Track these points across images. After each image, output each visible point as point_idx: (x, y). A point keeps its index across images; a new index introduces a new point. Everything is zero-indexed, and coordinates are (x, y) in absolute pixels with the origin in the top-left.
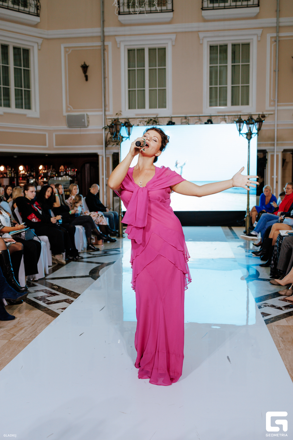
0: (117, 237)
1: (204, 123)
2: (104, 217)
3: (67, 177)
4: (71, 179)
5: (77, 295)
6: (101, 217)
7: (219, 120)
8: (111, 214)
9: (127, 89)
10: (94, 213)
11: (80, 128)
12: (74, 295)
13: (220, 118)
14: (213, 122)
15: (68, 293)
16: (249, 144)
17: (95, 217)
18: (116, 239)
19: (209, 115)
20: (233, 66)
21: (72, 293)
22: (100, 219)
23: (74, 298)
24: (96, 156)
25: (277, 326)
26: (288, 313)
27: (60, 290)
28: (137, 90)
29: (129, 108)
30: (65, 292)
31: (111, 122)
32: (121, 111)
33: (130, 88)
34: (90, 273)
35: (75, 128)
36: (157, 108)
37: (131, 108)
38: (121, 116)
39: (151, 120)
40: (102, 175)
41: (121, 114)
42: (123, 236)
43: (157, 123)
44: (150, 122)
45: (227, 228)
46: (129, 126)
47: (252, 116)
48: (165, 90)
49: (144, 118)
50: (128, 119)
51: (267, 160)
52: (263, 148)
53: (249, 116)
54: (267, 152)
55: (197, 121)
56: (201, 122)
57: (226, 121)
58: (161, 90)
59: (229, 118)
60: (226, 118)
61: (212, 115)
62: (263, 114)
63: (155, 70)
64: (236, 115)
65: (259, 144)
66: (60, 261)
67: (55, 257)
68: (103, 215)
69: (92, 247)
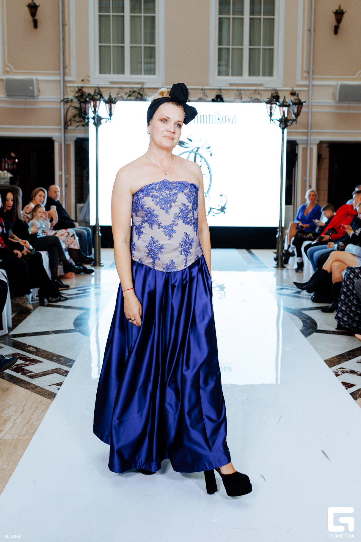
1: (211, 100)
3: (5, 172)
4: (12, 176)
5: (71, 362)
6: (72, 236)
7: (232, 95)
8: (83, 232)
9: (97, 44)
10: (61, 231)
11: (26, 99)
12: (65, 362)
13: (234, 94)
14: (224, 99)
15: (55, 359)
16: (284, 135)
17: (63, 237)
18: (93, 269)
19: (218, 88)
21: (61, 358)
23: (68, 366)
24: (49, 142)
27: (40, 353)
28: (113, 46)
29: (100, 73)
30: (49, 356)
31: (73, 92)
32: (89, 76)
33: (102, 43)
34: (76, 325)
35: (18, 98)
36: (141, 74)
37: (104, 73)
38: (88, 84)
39: (134, 92)
40: (59, 171)
41: (88, 80)
42: (101, 264)
43: (143, 97)
44: (132, 94)
45: (244, 251)
46: (111, 102)
47: (278, 92)
48: (154, 48)
49: (123, 88)
50: (99, 89)
51: (297, 155)
52: (293, 138)
53: (274, 92)
54: (297, 145)
55: (201, 96)
56: (206, 97)
57: (242, 98)
58: (147, 47)
59: (245, 93)
60: (242, 94)
61: (222, 88)
62: (293, 90)
63: (139, 19)
64: (256, 90)
65: (287, 133)
66: (25, 305)
67: (15, 300)
68: (75, 234)
69: (60, 283)
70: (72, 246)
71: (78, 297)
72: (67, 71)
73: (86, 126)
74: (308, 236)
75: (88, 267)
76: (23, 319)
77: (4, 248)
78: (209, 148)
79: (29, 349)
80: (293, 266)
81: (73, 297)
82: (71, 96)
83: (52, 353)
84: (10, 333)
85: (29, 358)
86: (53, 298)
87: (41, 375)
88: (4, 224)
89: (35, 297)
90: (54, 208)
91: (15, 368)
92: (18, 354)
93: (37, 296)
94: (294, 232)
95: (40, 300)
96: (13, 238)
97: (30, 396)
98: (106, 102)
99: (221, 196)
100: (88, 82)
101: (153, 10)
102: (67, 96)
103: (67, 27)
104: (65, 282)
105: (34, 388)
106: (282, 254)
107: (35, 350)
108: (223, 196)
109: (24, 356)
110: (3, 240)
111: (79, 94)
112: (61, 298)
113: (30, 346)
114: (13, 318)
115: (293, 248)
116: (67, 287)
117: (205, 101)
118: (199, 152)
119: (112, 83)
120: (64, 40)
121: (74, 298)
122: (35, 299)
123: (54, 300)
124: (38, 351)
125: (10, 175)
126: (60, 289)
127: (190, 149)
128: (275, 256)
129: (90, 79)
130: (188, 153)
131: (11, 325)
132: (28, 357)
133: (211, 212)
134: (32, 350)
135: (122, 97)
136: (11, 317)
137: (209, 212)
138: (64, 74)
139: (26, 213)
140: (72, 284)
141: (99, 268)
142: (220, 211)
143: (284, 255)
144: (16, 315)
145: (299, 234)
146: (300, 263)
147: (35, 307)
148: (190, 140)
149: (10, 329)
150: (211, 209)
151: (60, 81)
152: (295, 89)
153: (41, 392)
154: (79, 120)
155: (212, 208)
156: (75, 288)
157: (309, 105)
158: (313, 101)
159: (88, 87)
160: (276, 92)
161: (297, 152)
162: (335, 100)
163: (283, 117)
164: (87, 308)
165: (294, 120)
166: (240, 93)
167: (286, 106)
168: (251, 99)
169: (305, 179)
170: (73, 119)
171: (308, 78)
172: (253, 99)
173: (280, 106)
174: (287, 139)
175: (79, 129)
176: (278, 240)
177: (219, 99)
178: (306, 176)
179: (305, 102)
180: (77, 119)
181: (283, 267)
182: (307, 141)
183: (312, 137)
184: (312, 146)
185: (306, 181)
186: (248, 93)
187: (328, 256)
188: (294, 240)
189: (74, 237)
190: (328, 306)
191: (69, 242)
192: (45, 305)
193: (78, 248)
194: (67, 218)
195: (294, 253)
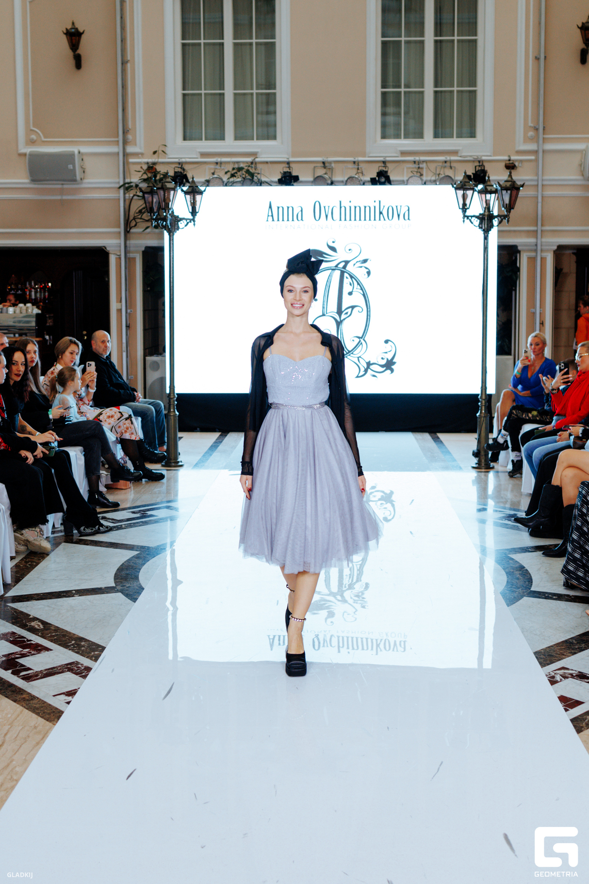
0: (163, 466)
1: (369, 180)
3: (29, 305)
4: (40, 312)
5: (97, 651)
6: (126, 419)
7: (405, 170)
8: (150, 409)
9: (180, 92)
10: (111, 410)
11: (62, 184)
13: (408, 168)
14: (391, 178)
15: (72, 645)
16: (487, 243)
17: (113, 419)
18: (164, 472)
19: (382, 159)
20: (438, 45)
21: (83, 643)
22: (125, 424)
27: (50, 633)
28: (205, 94)
29: (184, 139)
30: (64, 638)
31: (139, 171)
32: (165, 146)
33: (188, 89)
34: (118, 578)
35: (48, 184)
36: (252, 139)
37: (191, 139)
38: (165, 158)
39: (240, 169)
40: (117, 301)
42: (178, 462)
43: (255, 178)
44: (236, 173)
45: (427, 436)
46: (194, 191)
47: (485, 164)
48: (275, 94)
49: (221, 163)
50: (182, 166)
51: (518, 270)
52: (510, 241)
53: (478, 164)
54: (519, 252)
55: (353, 173)
56: (360, 175)
57: (421, 175)
58: (262, 94)
59: (428, 168)
60: (422, 168)
61: (388, 159)
62: (509, 160)
63: (248, 47)
64: (446, 162)
65: (500, 232)
66: (37, 543)
67: (22, 534)
68: (133, 415)
69: (102, 500)
70: (127, 436)
71: (130, 526)
72: (130, 137)
74: (530, 415)
75: (155, 468)
76: (33, 567)
78: (365, 261)
79: (33, 624)
80: (506, 467)
81: (121, 525)
82: (135, 179)
83: (71, 633)
84: (7, 593)
85: (30, 642)
86: (87, 528)
87: (45, 674)
89: (59, 526)
90: (92, 366)
92: (13, 633)
93: (61, 524)
94: (509, 405)
95: (65, 530)
97: (18, 716)
98: (187, 193)
99: (387, 342)
100: (163, 153)
101: (272, 34)
102: (130, 178)
103: (129, 65)
104: (111, 498)
105: (27, 700)
106: (486, 445)
107: (42, 626)
108: (389, 342)
109: (23, 637)
111: (150, 175)
112: (101, 528)
113: (35, 619)
115: (505, 435)
116: (115, 506)
117: (359, 182)
118: (348, 268)
119: (203, 155)
120: (124, 87)
121: (123, 526)
122: (59, 529)
123: (88, 531)
124: (46, 629)
125: (36, 311)
127: (333, 264)
128: (475, 447)
129: (167, 150)
130: (330, 271)
131: (9, 580)
132: (28, 640)
133: (369, 370)
134: (37, 626)
135: (221, 179)
137: (366, 371)
138: (125, 142)
140: (126, 500)
141: (175, 470)
142: (385, 368)
143: (490, 447)
144: (22, 560)
145: (514, 412)
146: (517, 461)
147: (56, 544)
150: (369, 364)
151: (118, 154)
152: (514, 158)
153: (38, 709)
155: (371, 362)
156: (130, 508)
157: (537, 185)
158: (545, 177)
159: (163, 163)
160: (481, 164)
161: (518, 265)
162: (583, 175)
163: (485, 211)
164: (143, 547)
165: (505, 217)
166: (419, 168)
167: (491, 192)
168: (437, 177)
169: (533, 310)
170: (140, 217)
171: (535, 139)
172: (441, 176)
173: (480, 192)
174: (498, 242)
175: (149, 233)
176: (480, 421)
177: (382, 178)
178: (534, 307)
179: (522, 186)
180: (146, 216)
181: (488, 468)
182: (536, 245)
183: (544, 240)
184: (544, 254)
185: (534, 314)
186: (432, 166)
187: (556, 457)
188: (506, 421)
189: (131, 420)
190: (556, 545)
191: (122, 428)
192: (74, 540)
193: (137, 439)
194: (123, 386)
195: (507, 444)
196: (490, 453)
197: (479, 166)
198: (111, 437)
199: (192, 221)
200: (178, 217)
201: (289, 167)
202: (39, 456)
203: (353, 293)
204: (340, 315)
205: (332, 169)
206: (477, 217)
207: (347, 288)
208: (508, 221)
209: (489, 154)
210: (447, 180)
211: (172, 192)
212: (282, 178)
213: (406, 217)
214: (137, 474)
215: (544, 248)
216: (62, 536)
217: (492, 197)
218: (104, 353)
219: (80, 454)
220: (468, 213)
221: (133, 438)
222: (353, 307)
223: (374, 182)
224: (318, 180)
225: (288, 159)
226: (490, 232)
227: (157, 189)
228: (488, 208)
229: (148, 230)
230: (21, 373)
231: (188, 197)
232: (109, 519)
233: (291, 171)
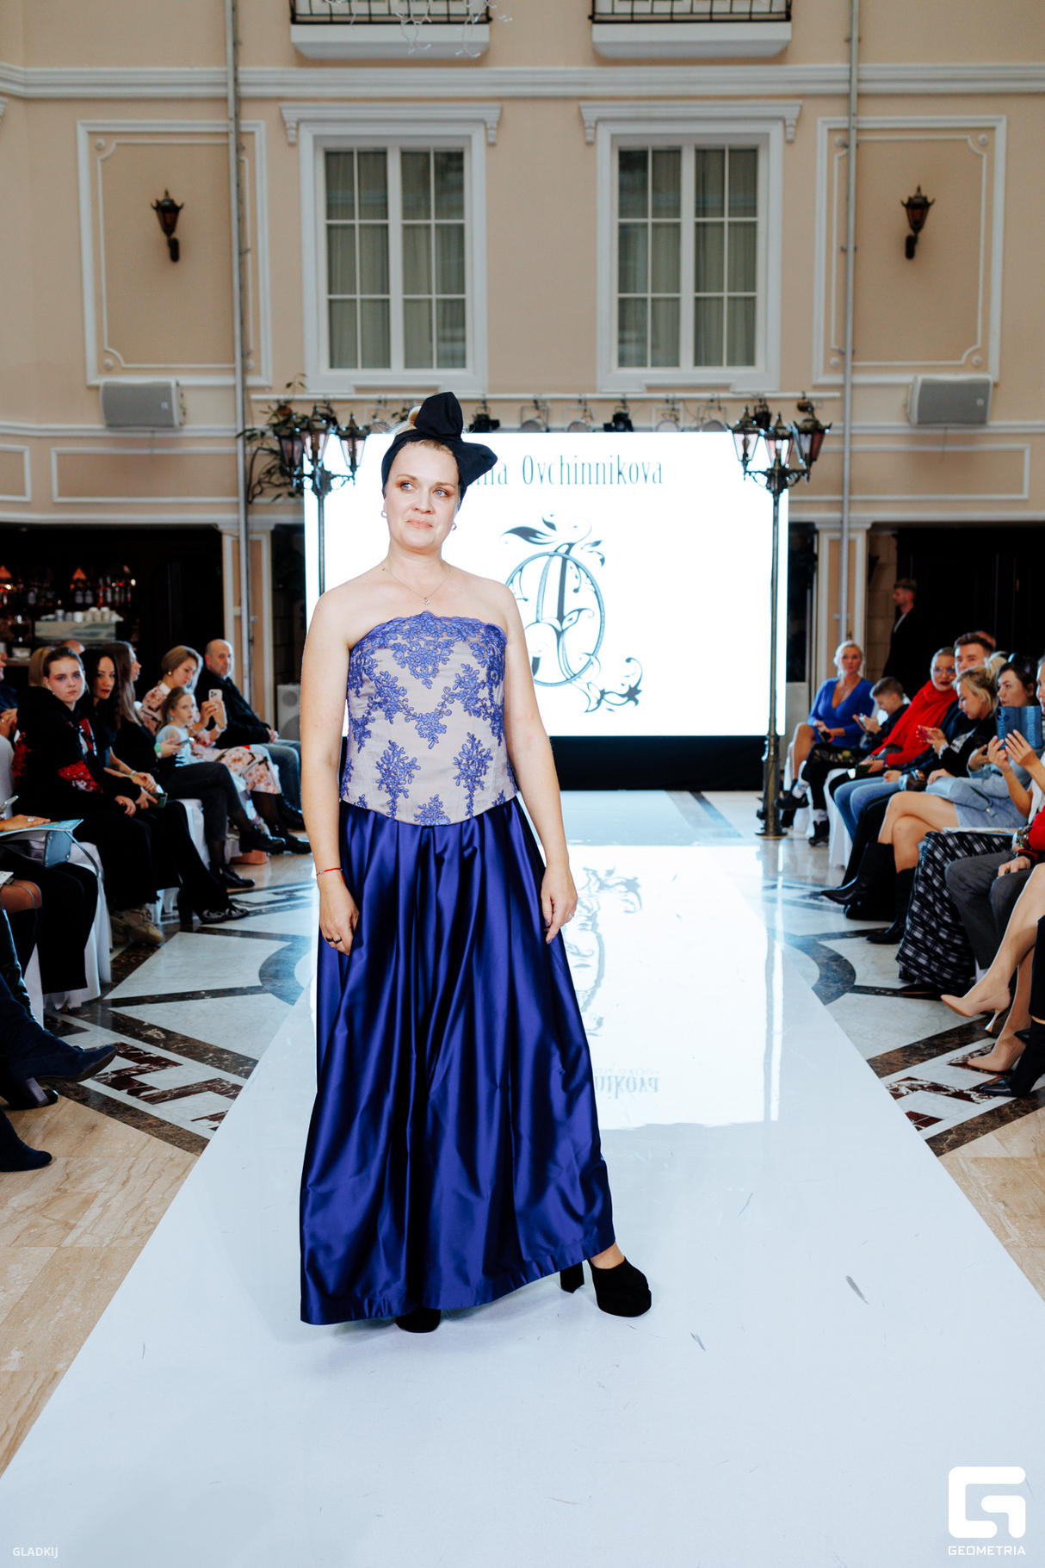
1: (601, 426)
2: (270, 763)
3: (105, 610)
4: (121, 618)
5: (247, 1065)
6: (260, 763)
7: (654, 413)
8: (291, 753)
9: (324, 296)
10: (237, 750)
11: (153, 432)
12: (234, 1064)
14: (634, 424)
15: (210, 1058)
16: (778, 510)
17: (240, 763)
19: (619, 396)
20: (701, 228)
21: (225, 1056)
22: (258, 770)
23: (239, 1074)
24: (209, 535)
25: (976, 1160)
26: (996, 1113)
27: (176, 1043)
28: (363, 301)
29: (332, 366)
30: (197, 1051)
31: (266, 413)
32: (304, 375)
33: (336, 293)
34: (264, 976)
35: (132, 431)
36: (431, 366)
37: (340, 366)
38: (303, 393)
40: (235, 605)
41: (302, 384)
45: (687, 796)
46: (353, 435)
47: (769, 404)
48: (463, 301)
49: (386, 402)
50: (329, 404)
51: (815, 558)
52: (805, 516)
53: (758, 403)
54: (817, 532)
55: (578, 417)
56: (589, 419)
57: (677, 419)
58: (445, 301)
59: (686, 409)
60: (678, 411)
61: (629, 396)
62: (804, 398)
63: (423, 232)
64: (712, 401)
65: (791, 502)
66: (144, 930)
67: (121, 918)
68: (269, 758)
69: (229, 876)
70: (261, 788)
71: (274, 910)
72: (251, 362)
73: (298, 495)
74: (840, 757)
75: (302, 837)
76: (139, 963)
77: (93, 790)
78: (597, 543)
79: (149, 1033)
80: (804, 833)
81: (261, 910)
82: (260, 424)
83: (205, 1044)
84: (106, 994)
85: (147, 1056)
86: (213, 912)
87: (175, 1095)
88: (92, 734)
89: (171, 910)
90: (216, 695)
91: (113, 1079)
92: (123, 1045)
93: (174, 908)
94: (807, 747)
95: (181, 916)
96: (116, 767)
97: (145, 1145)
98: (342, 438)
99: (628, 660)
100: (300, 386)
101: (458, 209)
102: (253, 423)
103: (249, 256)
104: (243, 875)
105: (156, 1126)
106: (775, 801)
107: (163, 1036)
108: (632, 661)
109: (137, 1049)
110: (90, 772)
111: (281, 419)
112: (233, 912)
113: (151, 1027)
114: (114, 962)
115: (803, 786)
116: (248, 885)
117: (587, 429)
118: (572, 553)
119: (359, 389)
120: (243, 288)
121: (264, 911)
122: (171, 915)
123: (214, 916)
124: (170, 1039)
125: (116, 618)
126: (229, 891)
127: (550, 549)
128: (760, 806)
129: (307, 382)
130: (547, 557)
131: (108, 978)
132: (145, 1053)
133: (603, 701)
134: (155, 1036)
135: (385, 425)
136: (108, 958)
137: (599, 702)
138: (245, 371)
139: (150, 708)
140: (261, 879)
142: (626, 699)
143: (781, 804)
144: (122, 954)
145: (817, 752)
146: (821, 823)
147: (169, 934)
148: (551, 526)
149: (106, 987)
150: (603, 693)
151: (234, 387)
152: (809, 395)
153: (171, 1137)
154: (282, 480)
155: (606, 691)
156: (269, 888)
157: (843, 436)
158: (855, 424)
159: (301, 401)
160: (763, 403)
161: (815, 551)
162: (908, 420)
163: (775, 465)
164: (294, 938)
165: (803, 472)
166: (673, 409)
167: (783, 438)
168: (700, 423)
169: (836, 616)
170: (267, 480)
171: (841, 368)
172: (706, 421)
173: (767, 438)
174: (789, 518)
175: (281, 504)
176: (767, 768)
177: (621, 423)
178: (838, 611)
179: (829, 427)
180: (276, 479)
181: (779, 834)
182: (842, 522)
183: (853, 514)
184: (853, 536)
185: (838, 621)
186: (693, 407)
187: (886, 804)
188: (806, 766)
189: (267, 765)
190: (884, 929)
191: (255, 776)
192: (195, 929)
193: (276, 792)
194: (253, 720)
195: (806, 800)
196: (782, 812)
197: (761, 407)
198: (241, 785)
199: (351, 479)
200: (330, 472)
201: (485, 408)
202: (142, 806)
203: (580, 590)
204: (561, 623)
205: (547, 412)
206: (763, 473)
207: (571, 583)
208: (808, 478)
209: (774, 389)
210: (716, 426)
211: (322, 437)
212: (475, 423)
213: (657, 479)
214: (278, 842)
215: (853, 526)
216: (175, 924)
217: (784, 445)
218: (222, 673)
219: (197, 809)
220: (749, 468)
221: (271, 790)
222: (580, 611)
223: (608, 428)
224: (528, 426)
225: (483, 395)
226: (781, 495)
227: (302, 430)
228: (778, 460)
229: (280, 500)
230: (110, 689)
231: (345, 443)
232: (242, 902)
233: (488, 413)
